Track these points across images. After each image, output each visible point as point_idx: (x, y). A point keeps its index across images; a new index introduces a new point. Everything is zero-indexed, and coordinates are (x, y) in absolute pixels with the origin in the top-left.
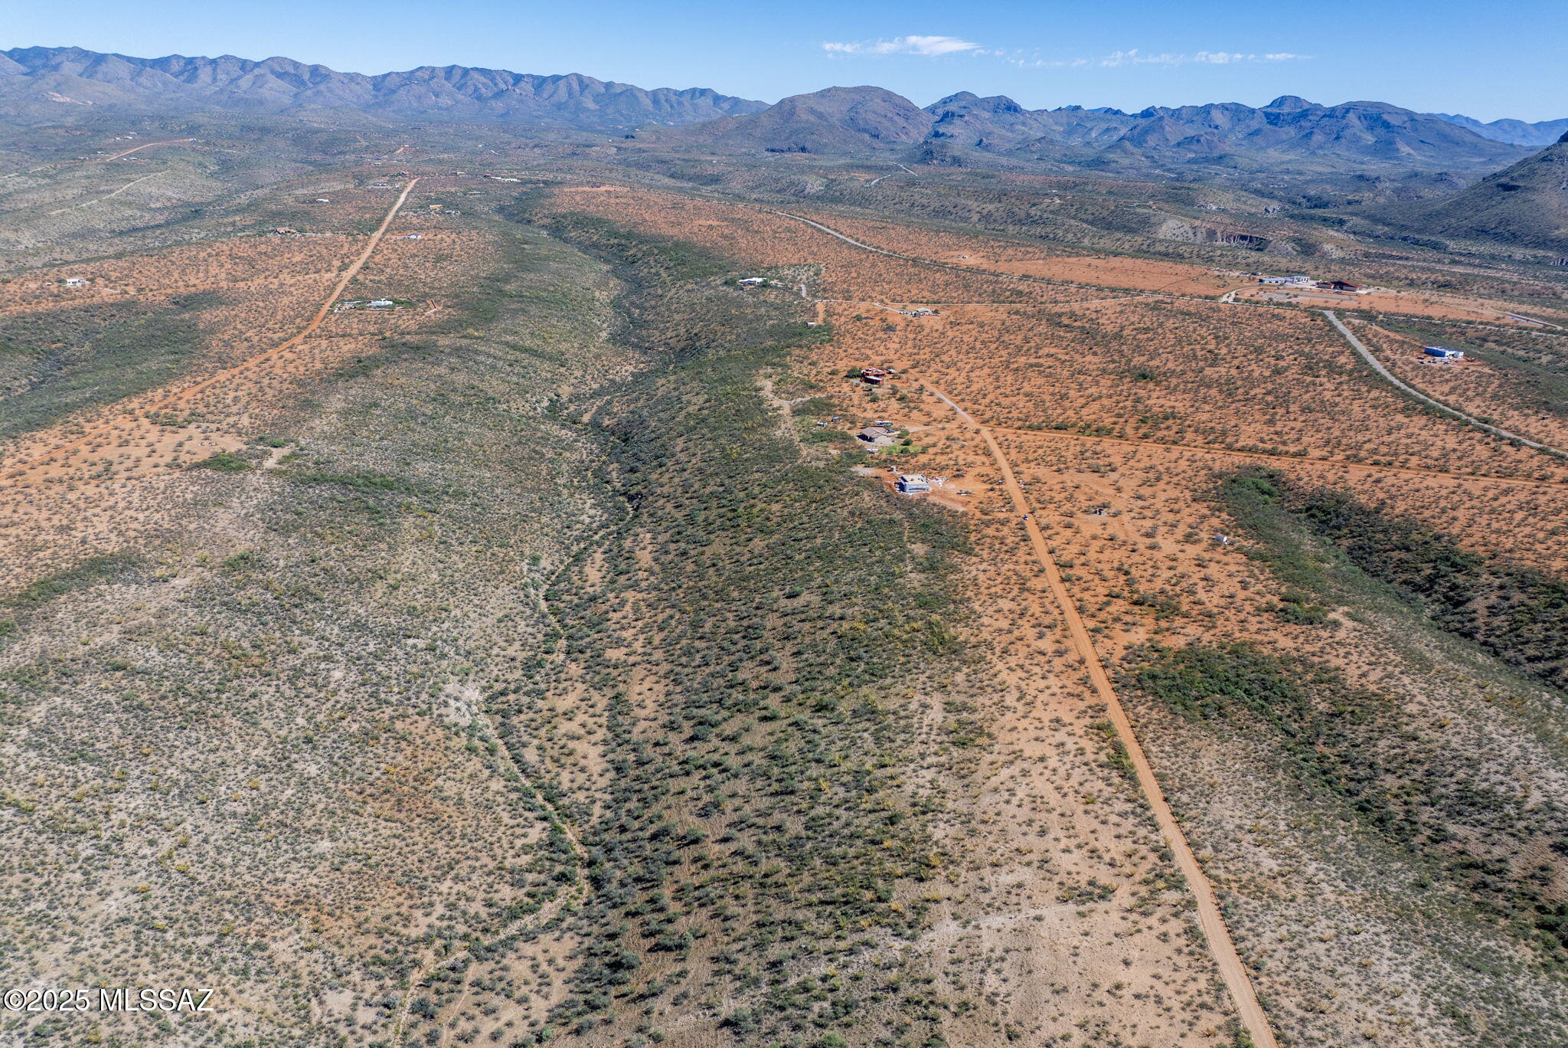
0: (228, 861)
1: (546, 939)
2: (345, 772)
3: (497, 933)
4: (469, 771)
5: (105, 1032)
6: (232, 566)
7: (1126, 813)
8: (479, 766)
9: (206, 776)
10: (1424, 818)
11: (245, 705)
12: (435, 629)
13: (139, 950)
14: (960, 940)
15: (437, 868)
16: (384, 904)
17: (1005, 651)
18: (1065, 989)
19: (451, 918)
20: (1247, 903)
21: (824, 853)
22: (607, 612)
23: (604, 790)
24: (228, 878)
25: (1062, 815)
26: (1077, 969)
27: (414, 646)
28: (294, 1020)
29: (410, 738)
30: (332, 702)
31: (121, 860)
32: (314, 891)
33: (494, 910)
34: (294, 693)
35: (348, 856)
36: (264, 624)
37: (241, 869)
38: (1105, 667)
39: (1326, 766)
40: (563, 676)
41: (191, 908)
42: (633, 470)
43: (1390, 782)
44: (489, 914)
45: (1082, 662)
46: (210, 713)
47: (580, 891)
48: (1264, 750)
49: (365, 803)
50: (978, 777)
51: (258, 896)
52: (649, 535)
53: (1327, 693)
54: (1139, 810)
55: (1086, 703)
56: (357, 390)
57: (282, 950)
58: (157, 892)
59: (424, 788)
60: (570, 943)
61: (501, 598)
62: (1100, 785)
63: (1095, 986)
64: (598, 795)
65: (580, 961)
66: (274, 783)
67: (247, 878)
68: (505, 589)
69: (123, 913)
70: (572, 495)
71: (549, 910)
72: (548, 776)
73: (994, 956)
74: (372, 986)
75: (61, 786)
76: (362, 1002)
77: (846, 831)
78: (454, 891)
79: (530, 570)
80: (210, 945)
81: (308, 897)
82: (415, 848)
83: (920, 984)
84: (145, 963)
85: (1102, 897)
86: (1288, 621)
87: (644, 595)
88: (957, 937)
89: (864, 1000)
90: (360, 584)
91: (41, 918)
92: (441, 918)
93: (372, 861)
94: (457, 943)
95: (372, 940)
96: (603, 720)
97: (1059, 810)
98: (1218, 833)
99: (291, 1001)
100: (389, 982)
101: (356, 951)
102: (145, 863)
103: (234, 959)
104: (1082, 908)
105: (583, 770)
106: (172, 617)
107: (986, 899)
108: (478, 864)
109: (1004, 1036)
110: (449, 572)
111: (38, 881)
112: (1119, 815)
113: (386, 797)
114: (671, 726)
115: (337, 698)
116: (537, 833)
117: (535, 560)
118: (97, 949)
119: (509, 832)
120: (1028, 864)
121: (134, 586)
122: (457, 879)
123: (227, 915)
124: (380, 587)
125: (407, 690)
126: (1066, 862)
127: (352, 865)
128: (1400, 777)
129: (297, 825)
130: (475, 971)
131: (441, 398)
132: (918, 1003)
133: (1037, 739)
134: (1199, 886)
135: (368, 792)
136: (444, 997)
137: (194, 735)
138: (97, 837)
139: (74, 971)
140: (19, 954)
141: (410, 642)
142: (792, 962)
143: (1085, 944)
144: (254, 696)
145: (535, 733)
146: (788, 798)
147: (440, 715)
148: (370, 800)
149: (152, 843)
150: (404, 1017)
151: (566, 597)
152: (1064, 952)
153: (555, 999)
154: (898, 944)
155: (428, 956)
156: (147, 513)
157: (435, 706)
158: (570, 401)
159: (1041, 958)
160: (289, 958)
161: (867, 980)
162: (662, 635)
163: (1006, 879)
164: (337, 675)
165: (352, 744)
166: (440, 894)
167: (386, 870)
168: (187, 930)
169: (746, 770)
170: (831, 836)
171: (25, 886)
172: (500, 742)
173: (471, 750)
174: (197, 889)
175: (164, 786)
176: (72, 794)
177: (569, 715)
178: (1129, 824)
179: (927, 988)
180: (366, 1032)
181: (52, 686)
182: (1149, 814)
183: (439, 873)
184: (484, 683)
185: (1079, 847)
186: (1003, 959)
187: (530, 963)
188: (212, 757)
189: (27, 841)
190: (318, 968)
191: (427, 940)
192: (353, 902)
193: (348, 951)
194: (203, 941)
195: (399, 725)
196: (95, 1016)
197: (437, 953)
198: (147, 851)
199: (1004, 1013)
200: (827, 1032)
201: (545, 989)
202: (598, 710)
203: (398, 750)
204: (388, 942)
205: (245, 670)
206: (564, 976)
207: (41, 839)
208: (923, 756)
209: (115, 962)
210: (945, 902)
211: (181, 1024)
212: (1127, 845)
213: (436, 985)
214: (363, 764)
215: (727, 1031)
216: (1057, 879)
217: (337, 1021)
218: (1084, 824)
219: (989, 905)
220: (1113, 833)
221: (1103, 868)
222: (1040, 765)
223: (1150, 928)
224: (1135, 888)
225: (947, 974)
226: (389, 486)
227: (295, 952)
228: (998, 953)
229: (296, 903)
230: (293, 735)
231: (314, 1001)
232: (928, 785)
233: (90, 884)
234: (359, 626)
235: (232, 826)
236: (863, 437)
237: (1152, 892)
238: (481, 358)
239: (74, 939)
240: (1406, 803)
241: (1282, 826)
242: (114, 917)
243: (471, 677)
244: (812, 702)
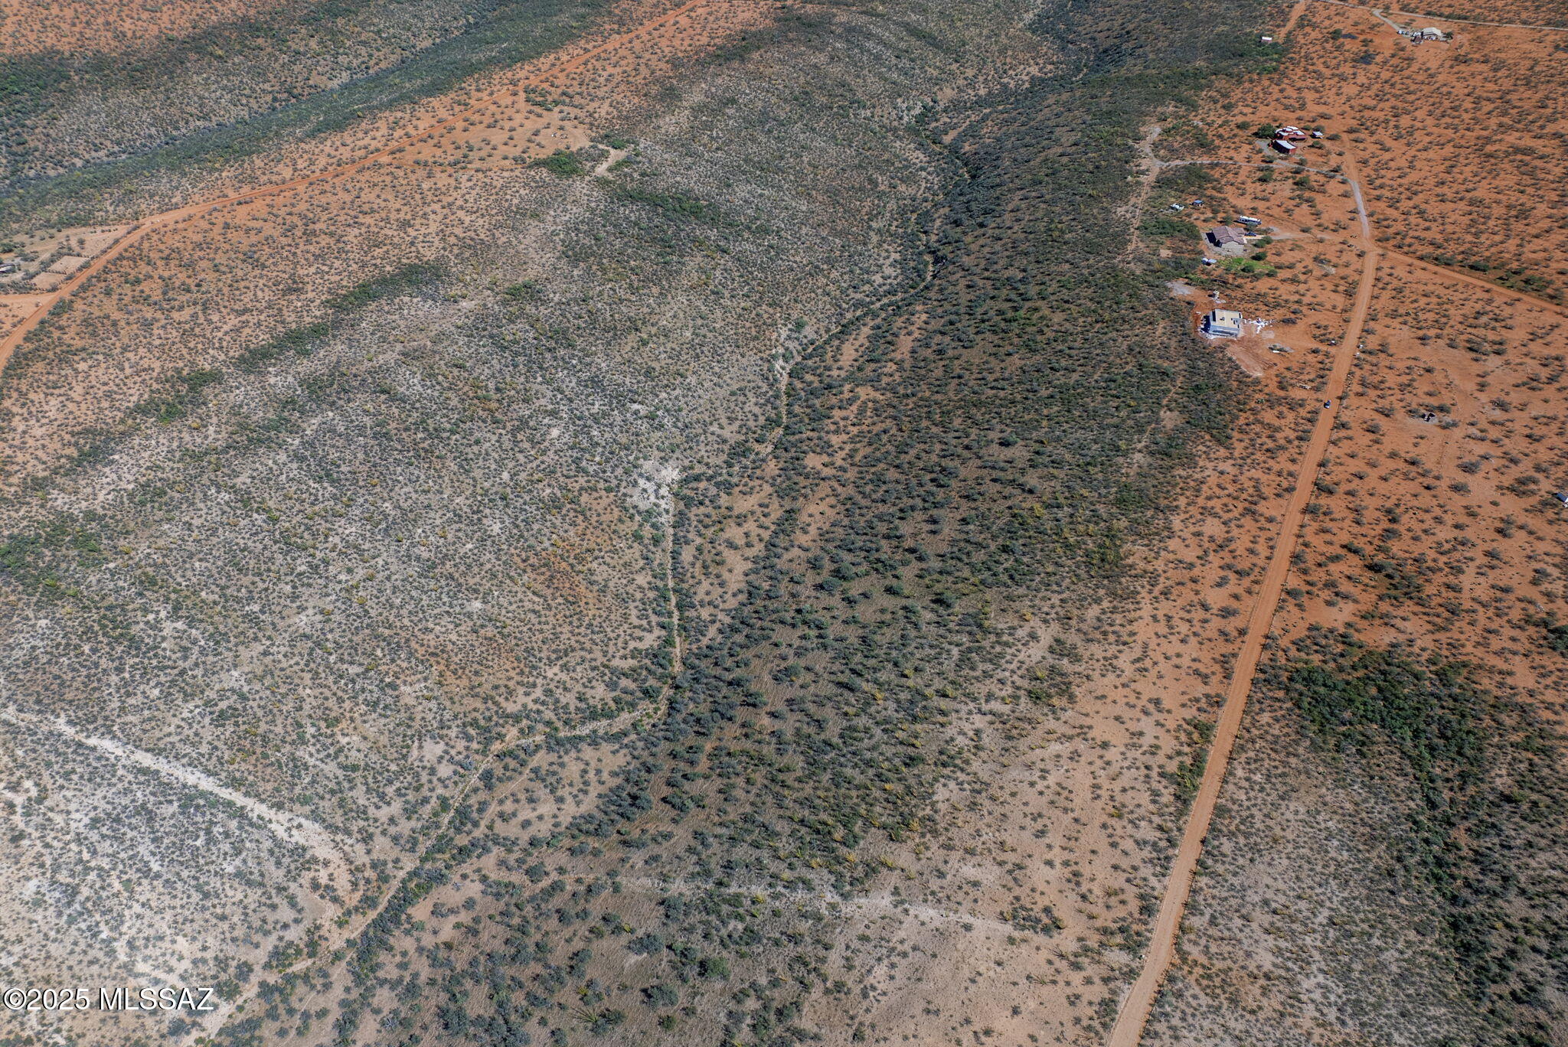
0: (398, 601)
1: (606, 747)
2: (522, 536)
3: (574, 727)
4: (626, 558)
5: (263, 727)
6: (514, 293)
7: (1145, 843)
8: (637, 555)
9: (411, 516)
10: (1525, 968)
11: (468, 450)
12: (663, 395)
13: (307, 665)
14: (883, 918)
15: (554, 651)
16: (498, 675)
17: (1165, 593)
18: (937, 1012)
19: (543, 703)
20: (1195, 997)
21: (838, 769)
22: (832, 408)
23: (727, 612)
24: (391, 618)
25: (1076, 820)
26: (963, 996)
27: (636, 412)
28: (396, 755)
29: (588, 514)
30: (538, 462)
31: (322, 581)
32: (450, 647)
33: (583, 705)
34: (511, 445)
35: (490, 620)
36: (515, 366)
37: (405, 612)
38: (1264, 647)
39: (1450, 858)
40: (758, 472)
41: (355, 638)
42: (957, 223)
43: (1516, 907)
44: (577, 709)
45: (1242, 632)
46: (437, 453)
47: (656, 710)
48: (1382, 812)
49: (525, 571)
50: (1023, 745)
51: (408, 640)
52: (924, 317)
53: (1523, 766)
54: (1163, 844)
55: (1207, 690)
56: (723, 80)
57: (408, 692)
58: (337, 617)
59: (580, 567)
60: (622, 759)
61: (743, 367)
62: (1145, 798)
63: (968, 1021)
64: (721, 616)
65: (619, 781)
66: (460, 534)
67: (406, 622)
68: (752, 358)
69: (308, 631)
70: (880, 245)
71: (625, 719)
72: (691, 582)
73: (900, 948)
74: (461, 745)
75: (303, 501)
76: (447, 757)
77: (868, 755)
78: (557, 678)
79: (789, 338)
80: (358, 675)
81: (443, 651)
82: (545, 627)
83: (820, 946)
84: (307, 676)
85: (1046, 930)
86: (1554, 649)
87: (878, 396)
88: (882, 914)
89: (769, 939)
90: (614, 333)
91: (252, 619)
92: (535, 701)
93: (505, 631)
94: (540, 727)
95: (479, 704)
96: (766, 535)
97: (1075, 815)
98: (1233, 902)
99: (400, 738)
100: (475, 746)
101: (462, 709)
102: (338, 587)
103: (371, 691)
104: (1017, 934)
105: (722, 585)
106: (445, 343)
107: (935, 884)
108: (589, 657)
109: (851, 1032)
110: (704, 331)
111: (261, 585)
112: (1137, 842)
113: (543, 570)
114: (814, 565)
115: (545, 458)
116: (650, 641)
117: (799, 326)
118: (280, 656)
119: (629, 632)
120: (1001, 864)
121: (430, 302)
122: (565, 667)
123: (379, 653)
124: (632, 339)
125: (607, 461)
126: (1039, 874)
127: (490, 631)
128: (1533, 907)
129: (462, 580)
130: (541, 759)
131: (802, 100)
132: (806, 964)
133: (1117, 718)
134: (1158, 956)
135: (531, 561)
136: (508, 774)
137: (416, 472)
138: (313, 556)
139: (259, 672)
140: (230, 645)
141: (636, 406)
142: (744, 871)
143: (991, 973)
144: (477, 442)
145: (703, 531)
146: (846, 693)
147: (625, 495)
148: (529, 569)
149: (350, 571)
150: (474, 780)
151: (808, 377)
152: (966, 972)
153: (583, 809)
154: (831, 897)
155: (512, 733)
156: (474, 217)
157: (624, 484)
158: (945, 111)
159: (940, 970)
160: (411, 701)
161: (783, 920)
162: (869, 450)
163: (969, 871)
164: (555, 433)
165: (538, 509)
166: (545, 677)
167: (514, 642)
168: (346, 657)
169: (836, 645)
170: (854, 753)
171: (251, 588)
172: (671, 531)
173: (637, 537)
174: (367, 621)
175: (377, 517)
176: (309, 511)
177: (741, 520)
178: (1137, 856)
179: (822, 953)
180: (440, 785)
181: (331, 399)
182: (1170, 852)
183: (554, 656)
184: (687, 463)
185: (1066, 864)
186: (905, 955)
187: (583, 767)
188: (422, 498)
189: (265, 548)
190: (430, 716)
191: (516, 718)
192: (475, 666)
193: (457, 708)
194: (354, 670)
195: (584, 498)
196: (260, 713)
197: (521, 731)
198: (343, 577)
199: (868, 1010)
200: (725, 954)
201: (581, 796)
202: (767, 522)
203: (574, 524)
204: (488, 709)
205: (481, 413)
206: (602, 789)
207: (275, 548)
208: (990, 697)
209: (288, 672)
210: (899, 871)
211: (314, 737)
212: (1119, 881)
213: (508, 760)
214: (540, 530)
215: (662, 909)
216: (1017, 891)
217: (424, 768)
218: (1093, 837)
219: (933, 893)
220: (1114, 861)
221: (1073, 897)
222: (1099, 751)
223: (1068, 983)
224: (1087, 933)
225: (848, 947)
226: (696, 212)
227: (417, 698)
228: (907, 947)
229: (433, 654)
230: (494, 489)
231: (416, 744)
232: (971, 734)
233: (294, 597)
234: (595, 382)
235: (413, 570)
236: (1211, 237)
237: (1102, 944)
238: (869, 45)
239: (268, 643)
240: (1515, 941)
241: (1322, 917)
242: (301, 631)
243: (678, 454)
244: (938, 587)
